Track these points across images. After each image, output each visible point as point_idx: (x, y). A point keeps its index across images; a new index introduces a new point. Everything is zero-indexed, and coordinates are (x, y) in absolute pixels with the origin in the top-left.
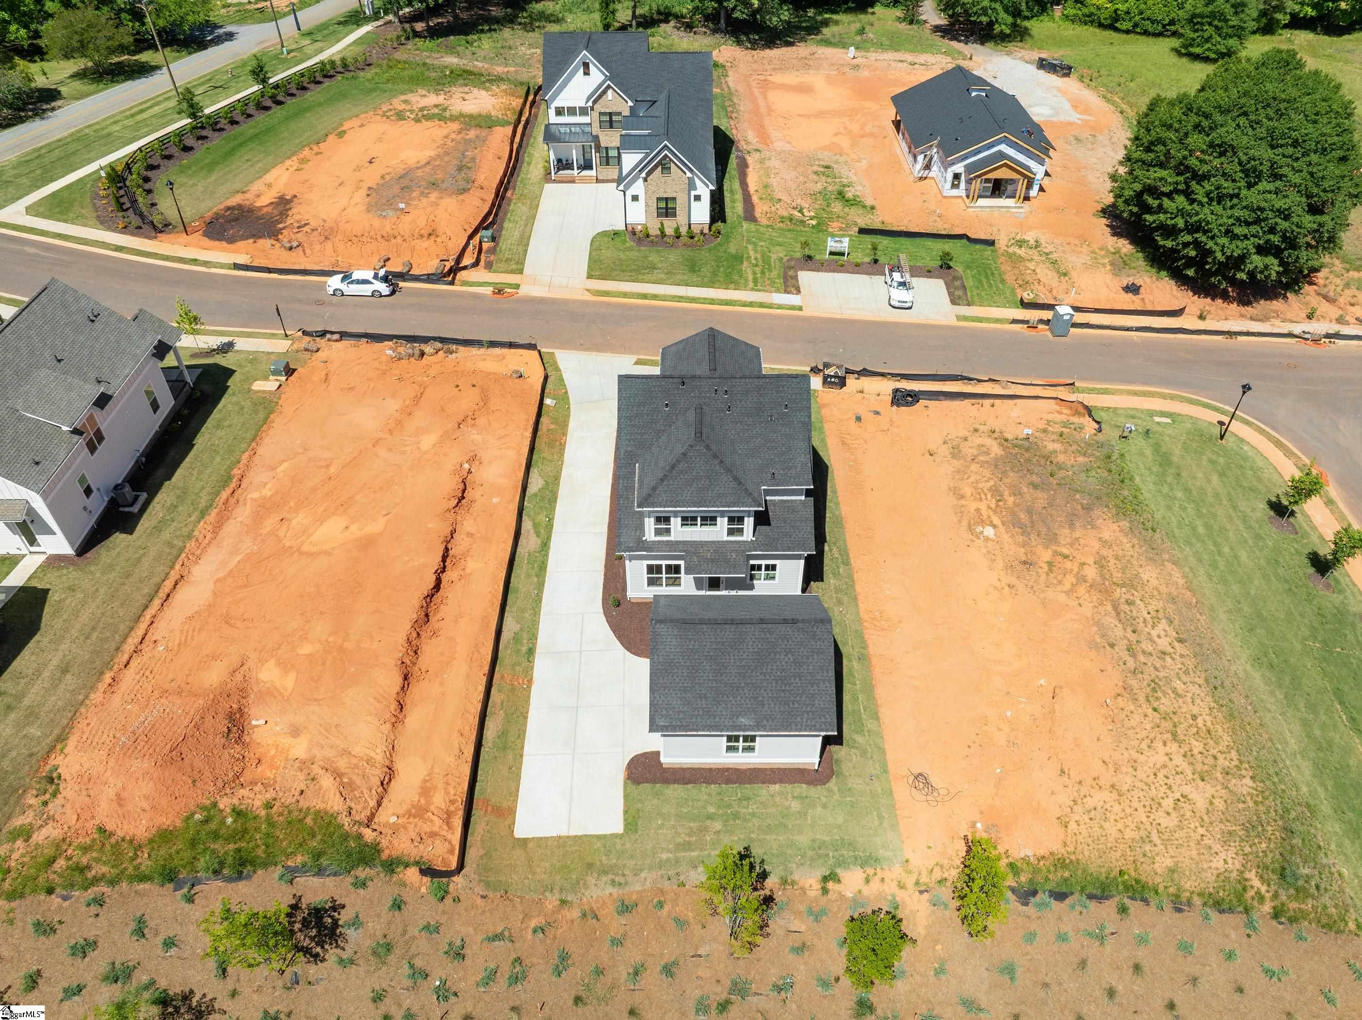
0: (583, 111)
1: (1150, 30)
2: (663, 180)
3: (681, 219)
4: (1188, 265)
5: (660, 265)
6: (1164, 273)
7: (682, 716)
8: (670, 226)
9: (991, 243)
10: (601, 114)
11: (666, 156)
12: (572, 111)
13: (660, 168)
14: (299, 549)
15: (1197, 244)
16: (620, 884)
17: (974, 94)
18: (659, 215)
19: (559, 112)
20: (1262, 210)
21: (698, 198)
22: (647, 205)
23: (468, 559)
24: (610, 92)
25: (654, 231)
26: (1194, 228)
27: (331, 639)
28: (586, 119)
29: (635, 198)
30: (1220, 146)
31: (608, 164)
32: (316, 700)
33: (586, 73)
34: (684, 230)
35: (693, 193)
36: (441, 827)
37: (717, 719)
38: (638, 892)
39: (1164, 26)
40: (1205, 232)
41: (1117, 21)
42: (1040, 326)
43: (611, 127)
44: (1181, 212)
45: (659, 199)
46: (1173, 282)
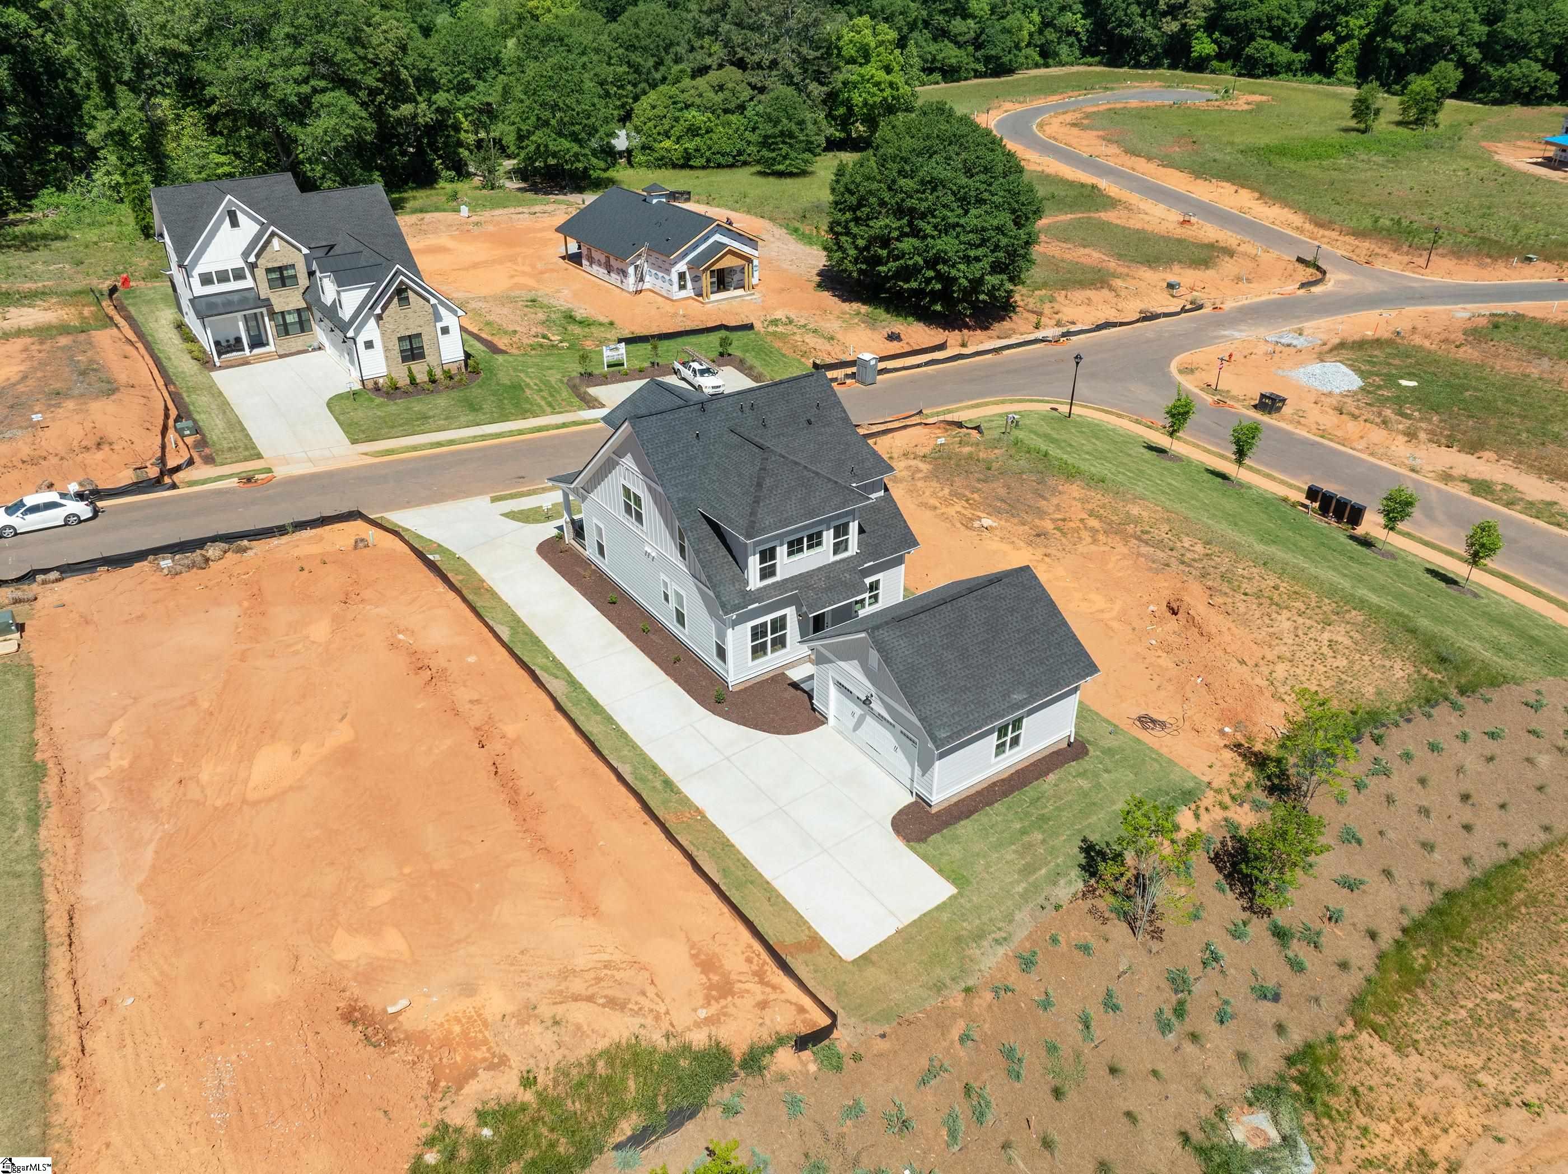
0: (239, 275)
1: (723, 162)
2: (402, 314)
3: (430, 358)
4: (934, 302)
5: (431, 413)
6: (910, 319)
7: (957, 719)
8: (420, 370)
9: (750, 327)
10: (269, 271)
11: (402, 282)
12: (223, 277)
13: (396, 300)
14: (244, 801)
15: (939, 277)
16: (1005, 939)
17: (655, 201)
18: (404, 359)
19: (206, 279)
20: (984, 229)
21: (445, 331)
22: (386, 350)
23: (500, 725)
24: (275, 241)
25: (403, 381)
26: (932, 263)
27: (407, 870)
28: (248, 283)
29: (369, 345)
30: (930, 182)
31: (287, 333)
32: (459, 941)
33: (235, 223)
34: (439, 374)
35: (439, 325)
36: (763, 993)
37: (992, 707)
38: (1028, 938)
39: (734, 157)
40: (945, 262)
41: (689, 159)
42: (848, 381)
43: (284, 285)
44: (917, 251)
45: (401, 339)
46: (921, 324)
